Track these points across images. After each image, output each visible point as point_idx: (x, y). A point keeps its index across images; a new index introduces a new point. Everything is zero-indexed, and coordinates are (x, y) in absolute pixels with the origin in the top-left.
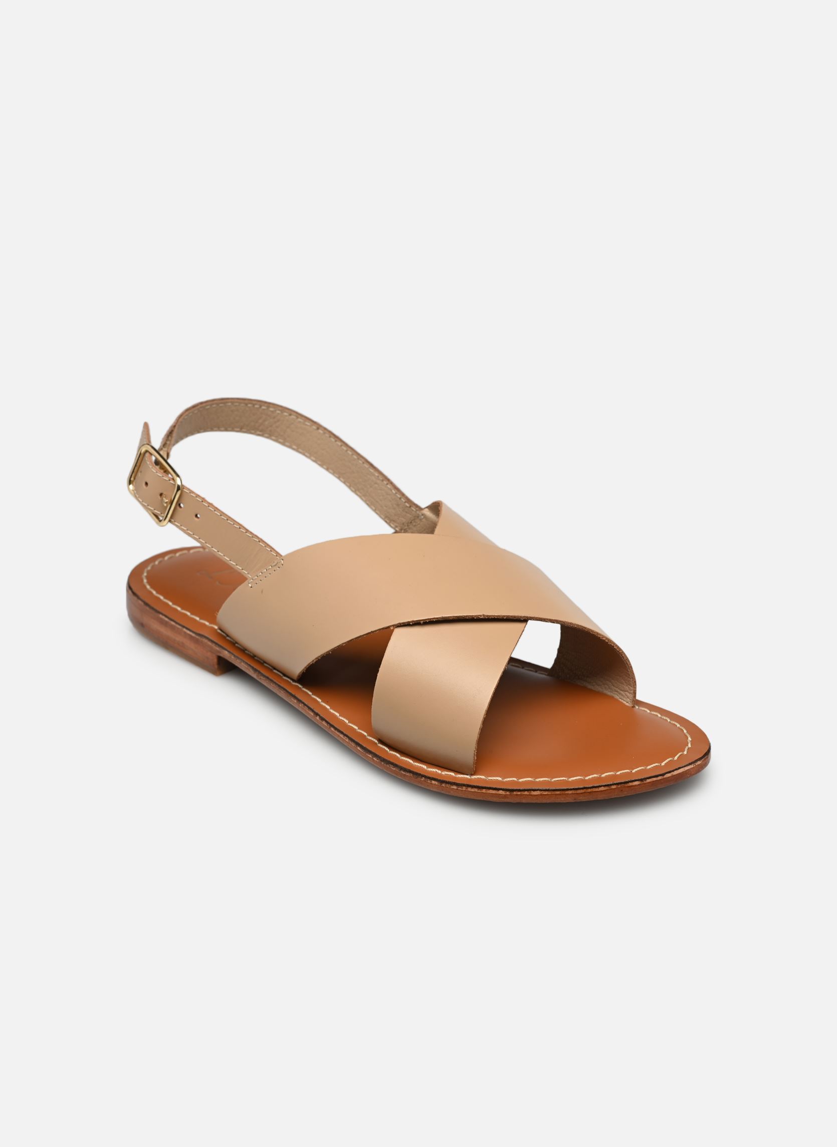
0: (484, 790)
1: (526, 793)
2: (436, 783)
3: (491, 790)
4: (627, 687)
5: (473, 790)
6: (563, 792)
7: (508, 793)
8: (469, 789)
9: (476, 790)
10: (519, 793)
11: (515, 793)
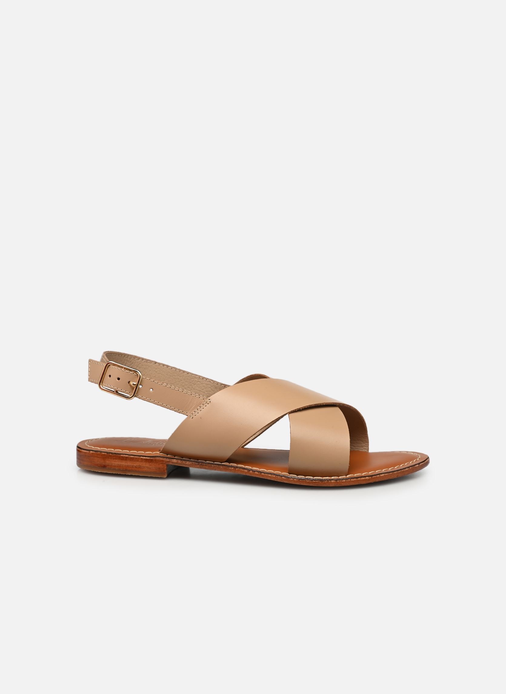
0: (359, 478)
1: (378, 476)
2: (334, 481)
3: (362, 478)
4: (364, 444)
5: (354, 480)
6: (393, 473)
7: (370, 478)
8: (352, 480)
9: (355, 479)
10: (375, 477)
11: (373, 477)
